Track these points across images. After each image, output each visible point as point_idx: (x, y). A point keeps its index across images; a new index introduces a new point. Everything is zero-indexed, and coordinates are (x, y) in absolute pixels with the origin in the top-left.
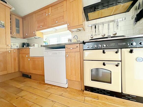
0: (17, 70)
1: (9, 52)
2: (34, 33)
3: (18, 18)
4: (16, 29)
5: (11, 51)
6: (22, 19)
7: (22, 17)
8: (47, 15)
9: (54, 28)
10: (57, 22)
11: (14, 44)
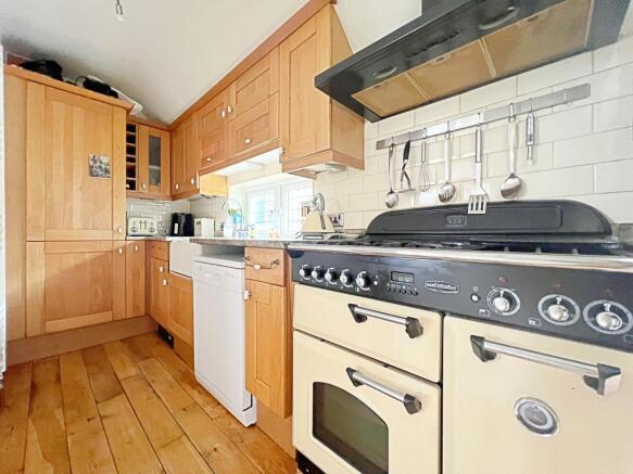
0: (142, 311)
1: (121, 251)
2: (192, 181)
3: (156, 133)
4: (151, 170)
5: (124, 248)
6: (168, 133)
7: (168, 126)
8: (223, 115)
9: (251, 160)
10: (248, 141)
11: (143, 220)
